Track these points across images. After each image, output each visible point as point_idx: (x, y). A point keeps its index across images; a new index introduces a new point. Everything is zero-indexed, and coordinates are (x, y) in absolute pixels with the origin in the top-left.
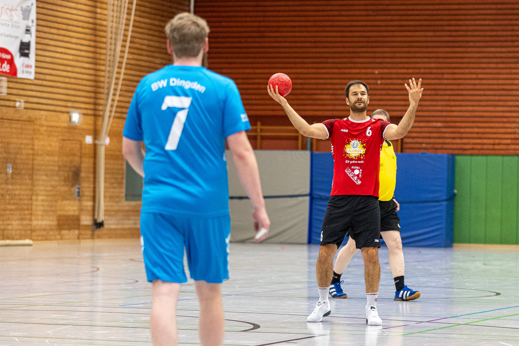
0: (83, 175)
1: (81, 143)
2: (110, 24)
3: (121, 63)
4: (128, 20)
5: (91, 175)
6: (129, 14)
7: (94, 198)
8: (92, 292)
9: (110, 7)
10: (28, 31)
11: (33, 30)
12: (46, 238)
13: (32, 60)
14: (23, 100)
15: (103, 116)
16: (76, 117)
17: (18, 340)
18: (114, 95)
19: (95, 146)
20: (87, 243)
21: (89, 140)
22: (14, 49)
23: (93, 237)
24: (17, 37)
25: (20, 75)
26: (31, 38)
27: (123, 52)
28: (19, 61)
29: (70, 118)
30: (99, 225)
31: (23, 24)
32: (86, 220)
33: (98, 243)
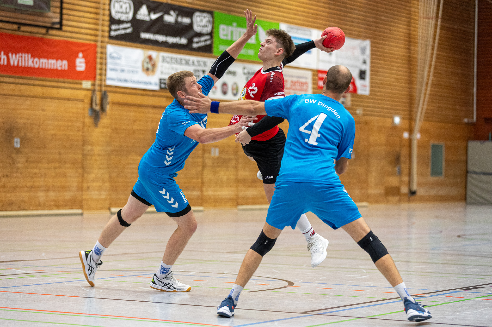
0: (402, 159)
1: (401, 138)
2: (420, 57)
3: (427, 83)
4: (432, 54)
5: (407, 160)
6: (433, 49)
7: (410, 175)
8: (409, 239)
9: (420, 45)
10: (364, 62)
11: (368, 61)
12: (377, 201)
13: (367, 81)
14: (361, 109)
15: (415, 120)
16: (397, 120)
17: (365, 272)
18: (423, 105)
19: (410, 140)
20: (405, 205)
21: (406, 135)
22: (355, 74)
23: (409, 201)
24: (356, 67)
25: (360, 92)
26: (367, 68)
27: (429, 76)
28: (359, 83)
29: (393, 121)
30: (413, 193)
31: (361, 58)
32: (404, 190)
33: (413, 205)
